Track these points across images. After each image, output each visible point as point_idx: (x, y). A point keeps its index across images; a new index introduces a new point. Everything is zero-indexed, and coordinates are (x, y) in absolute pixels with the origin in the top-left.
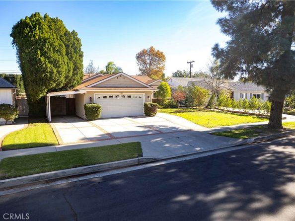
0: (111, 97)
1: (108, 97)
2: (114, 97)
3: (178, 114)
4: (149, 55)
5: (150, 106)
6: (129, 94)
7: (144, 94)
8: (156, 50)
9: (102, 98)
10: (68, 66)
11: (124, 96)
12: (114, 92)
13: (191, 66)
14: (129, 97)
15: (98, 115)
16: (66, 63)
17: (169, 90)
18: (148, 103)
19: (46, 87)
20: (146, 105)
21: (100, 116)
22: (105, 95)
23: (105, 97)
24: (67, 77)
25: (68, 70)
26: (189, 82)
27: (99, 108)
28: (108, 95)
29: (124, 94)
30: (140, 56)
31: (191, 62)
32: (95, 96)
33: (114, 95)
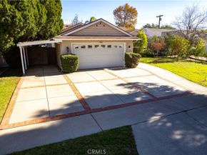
0: (90, 47)
1: (87, 47)
2: (93, 47)
3: (158, 64)
4: (124, 11)
5: (131, 57)
6: (109, 44)
7: (125, 43)
8: (130, 6)
9: (80, 48)
10: (39, 11)
11: (104, 46)
12: (93, 41)
13: (160, 20)
14: (109, 46)
15: (75, 68)
16: (35, 6)
17: (146, 40)
18: (129, 53)
19: (11, 35)
20: (127, 56)
21: (77, 68)
22: (83, 44)
23: (83, 47)
24: (39, 24)
25: (40, 15)
26: (162, 33)
27: (76, 59)
28: (87, 44)
29: (104, 44)
30: (117, 12)
31: (160, 16)
32: (73, 46)
33: (93, 44)
